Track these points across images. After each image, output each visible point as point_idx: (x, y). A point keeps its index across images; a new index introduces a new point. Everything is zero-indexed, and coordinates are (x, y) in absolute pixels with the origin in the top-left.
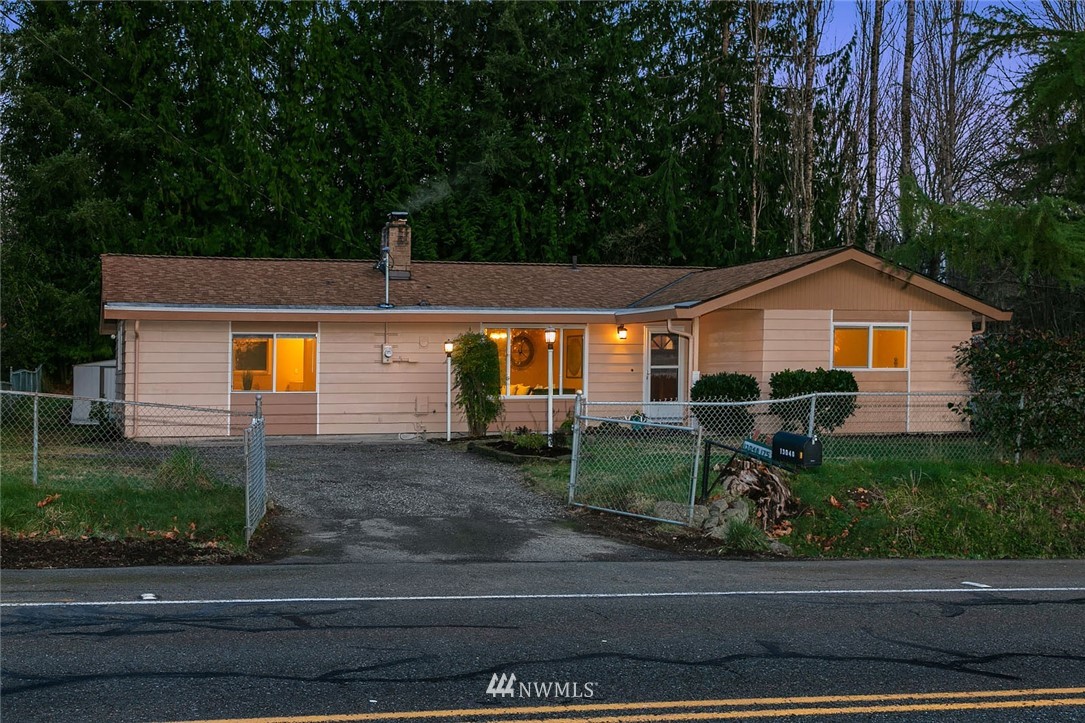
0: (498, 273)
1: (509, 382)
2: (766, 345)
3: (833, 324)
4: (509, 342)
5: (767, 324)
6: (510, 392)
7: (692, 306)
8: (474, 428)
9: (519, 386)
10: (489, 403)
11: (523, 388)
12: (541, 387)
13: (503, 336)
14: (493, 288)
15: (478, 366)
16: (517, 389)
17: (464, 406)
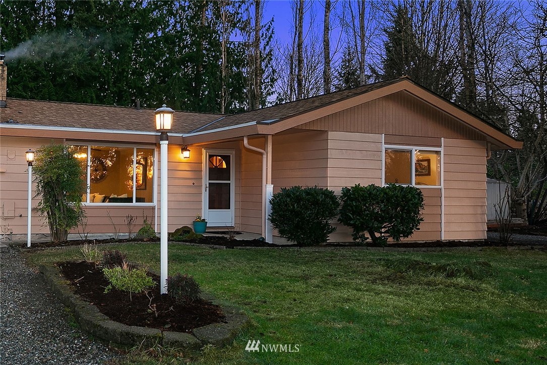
0: (79, 109)
1: (88, 191)
2: (330, 163)
3: (384, 146)
4: (89, 160)
5: (330, 144)
6: (90, 201)
7: (271, 123)
8: (56, 234)
9: (96, 195)
10: (70, 211)
11: (99, 197)
12: (116, 196)
13: (84, 156)
14: (75, 116)
15: (59, 176)
16: (94, 197)
17: (45, 214)
